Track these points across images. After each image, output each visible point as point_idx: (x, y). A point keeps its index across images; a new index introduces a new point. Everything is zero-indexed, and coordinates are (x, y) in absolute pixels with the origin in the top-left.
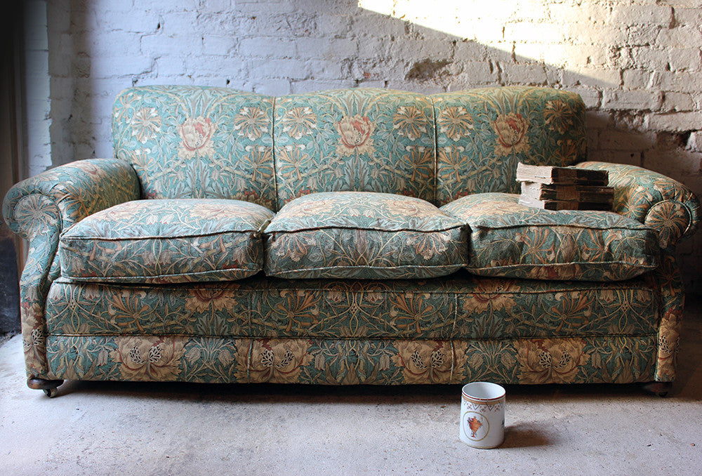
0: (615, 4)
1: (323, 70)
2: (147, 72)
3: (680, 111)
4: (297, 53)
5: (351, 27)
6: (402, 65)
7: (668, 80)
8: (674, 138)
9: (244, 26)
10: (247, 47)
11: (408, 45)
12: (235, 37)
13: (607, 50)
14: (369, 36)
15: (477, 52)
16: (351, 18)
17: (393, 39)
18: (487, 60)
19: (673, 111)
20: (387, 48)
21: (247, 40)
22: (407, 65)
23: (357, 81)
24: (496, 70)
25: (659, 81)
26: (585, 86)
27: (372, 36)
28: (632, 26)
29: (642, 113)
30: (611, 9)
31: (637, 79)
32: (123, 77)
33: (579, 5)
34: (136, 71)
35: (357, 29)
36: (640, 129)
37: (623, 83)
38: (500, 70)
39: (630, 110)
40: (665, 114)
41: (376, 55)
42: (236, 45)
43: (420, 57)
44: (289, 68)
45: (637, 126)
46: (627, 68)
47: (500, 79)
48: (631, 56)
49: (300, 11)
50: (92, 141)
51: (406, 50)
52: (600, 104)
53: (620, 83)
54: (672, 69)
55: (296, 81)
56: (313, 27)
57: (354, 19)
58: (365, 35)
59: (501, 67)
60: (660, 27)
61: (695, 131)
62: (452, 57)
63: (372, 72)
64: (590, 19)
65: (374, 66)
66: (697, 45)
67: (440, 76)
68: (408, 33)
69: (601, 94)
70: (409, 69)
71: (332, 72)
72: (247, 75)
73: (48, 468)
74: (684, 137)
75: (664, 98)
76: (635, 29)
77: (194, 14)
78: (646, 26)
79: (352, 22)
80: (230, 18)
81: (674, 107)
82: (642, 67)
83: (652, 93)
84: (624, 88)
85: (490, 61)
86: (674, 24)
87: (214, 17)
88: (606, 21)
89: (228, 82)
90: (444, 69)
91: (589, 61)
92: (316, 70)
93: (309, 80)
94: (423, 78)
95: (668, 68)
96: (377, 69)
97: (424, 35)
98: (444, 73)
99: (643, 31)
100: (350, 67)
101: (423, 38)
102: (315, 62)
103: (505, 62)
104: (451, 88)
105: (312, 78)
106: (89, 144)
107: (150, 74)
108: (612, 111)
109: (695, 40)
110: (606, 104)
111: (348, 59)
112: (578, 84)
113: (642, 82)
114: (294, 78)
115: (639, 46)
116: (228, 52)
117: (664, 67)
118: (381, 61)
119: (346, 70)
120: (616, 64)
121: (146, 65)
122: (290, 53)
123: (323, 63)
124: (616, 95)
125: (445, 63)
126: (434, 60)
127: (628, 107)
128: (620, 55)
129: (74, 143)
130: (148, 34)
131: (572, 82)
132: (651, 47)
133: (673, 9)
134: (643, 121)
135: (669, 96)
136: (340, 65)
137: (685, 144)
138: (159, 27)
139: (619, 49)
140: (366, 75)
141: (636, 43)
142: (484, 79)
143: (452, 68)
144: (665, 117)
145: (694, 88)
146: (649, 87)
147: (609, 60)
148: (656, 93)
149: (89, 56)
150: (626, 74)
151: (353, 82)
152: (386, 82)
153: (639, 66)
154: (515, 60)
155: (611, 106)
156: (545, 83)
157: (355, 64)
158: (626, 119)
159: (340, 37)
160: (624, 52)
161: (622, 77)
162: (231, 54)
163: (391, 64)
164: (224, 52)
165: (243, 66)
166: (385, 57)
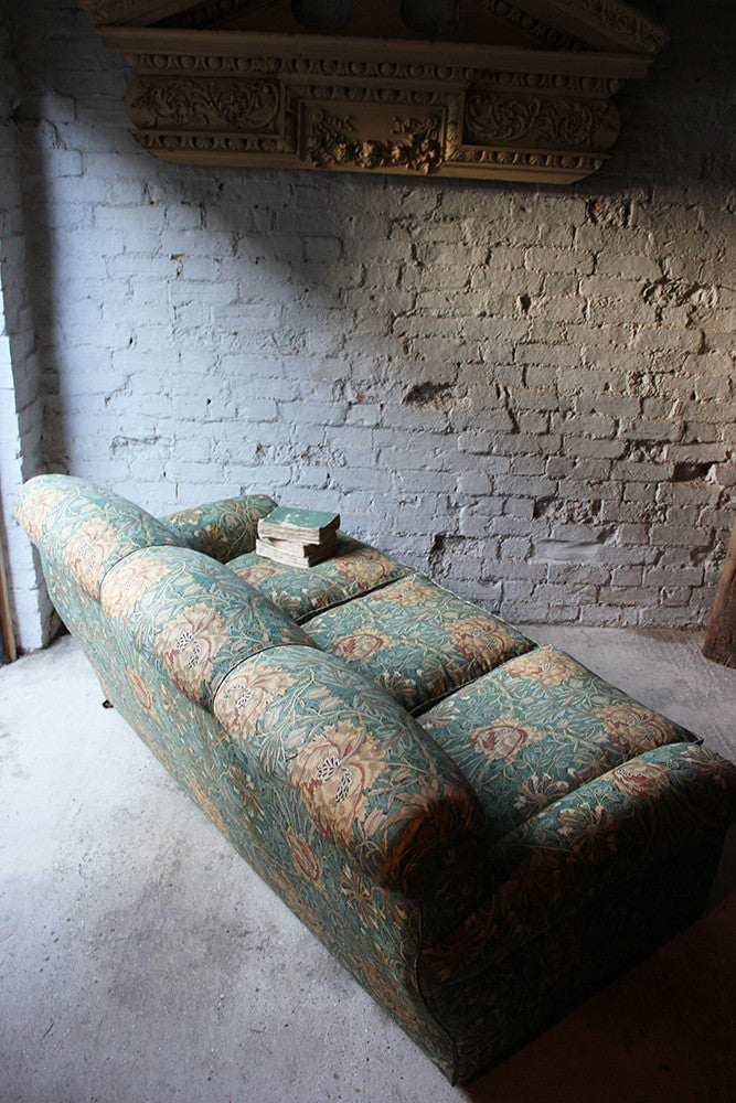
0: (640, 326)
1: (313, 391)
2: (120, 390)
3: (703, 442)
4: (284, 372)
5: (343, 347)
6: (399, 388)
7: (691, 410)
8: (693, 468)
9: (225, 343)
10: (229, 364)
11: (406, 367)
12: (215, 355)
13: (627, 377)
14: (364, 355)
15: (483, 375)
16: (344, 336)
17: (390, 360)
18: (494, 384)
19: (695, 442)
20: (384, 368)
21: (228, 357)
22: (406, 387)
23: (350, 404)
24: (503, 395)
25: (682, 411)
26: (601, 414)
27: (368, 356)
28: (657, 351)
29: (660, 444)
30: (635, 332)
31: (658, 408)
32: (94, 394)
33: (600, 326)
34: (108, 389)
35: (350, 348)
36: (657, 459)
37: (642, 412)
38: (508, 396)
39: (648, 440)
40: (685, 444)
41: (371, 377)
42: (218, 361)
43: (421, 380)
44: (275, 389)
45: (655, 457)
46: (648, 397)
47: (507, 404)
48: (654, 384)
49: (287, 327)
50: (65, 461)
51: (404, 371)
52: (615, 433)
53: (639, 410)
54: (697, 399)
55: (283, 402)
56: (302, 344)
57: (347, 337)
58: (359, 354)
59: (509, 391)
60: (688, 353)
61: (716, 462)
62: (455, 380)
63: (367, 394)
64: (611, 342)
65: (369, 387)
66: (726, 374)
67: (442, 398)
68: (407, 352)
69: (617, 424)
70: (407, 391)
71: (323, 394)
72: (230, 395)
73: (55, 880)
74: (704, 469)
75: (685, 428)
76: (660, 354)
77: (170, 329)
78: (673, 351)
79: (345, 342)
80: (210, 333)
81: (696, 437)
82: (664, 396)
83: (674, 423)
84: (643, 417)
85: (497, 385)
86: (703, 349)
87: (192, 332)
88: (629, 345)
89: (209, 401)
90: (446, 391)
91: (607, 387)
92: (304, 391)
93: (298, 401)
94: (422, 399)
95: (693, 397)
96: (372, 391)
97: (425, 355)
98: (447, 395)
99: (669, 357)
100: (342, 388)
101: (423, 359)
102: (303, 384)
103: (514, 387)
104: (453, 413)
105: (301, 399)
106: (62, 464)
107: (123, 392)
108: (628, 440)
109: (725, 368)
110: (622, 434)
111: (340, 380)
112: (593, 411)
113: (664, 412)
114: (282, 399)
115: (663, 373)
116: (209, 370)
117: (688, 396)
118: (376, 383)
119: (337, 393)
120: (636, 392)
121: (120, 383)
122: (277, 372)
123: (313, 384)
124: (634, 425)
125: (447, 385)
126: (435, 383)
127: (646, 437)
128: (641, 382)
129: (46, 463)
130: (121, 350)
131: (586, 409)
132: (677, 374)
133: (704, 335)
134: (661, 451)
135: (692, 427)
136: (331, 386)
137: (706, 474)
138: (131, 341)
139: (642, 376)
140: (360, 398)
141: (660, 370)
142: (489, 403)
143: (455, 391)
144: (685, 448)
145: (719, 419)
146: (670, 416)
147: (628, 387)
148: (677, 423)
149: (56, 372)
150: (648, 403)
151: (346, 405)
152: (382, 406)
153: (661, 394)
154: (525, 385)
155: (627, 435)
156: (557, 410)
157: (348, 385)
158: (643, 449)
159: (331, 357)
160: (646, 379)
161: (642, 406)
162: (211, 371)
163: (388, 386)
164: (205, 371)
165: (225, 384)
166: (382, 379)
